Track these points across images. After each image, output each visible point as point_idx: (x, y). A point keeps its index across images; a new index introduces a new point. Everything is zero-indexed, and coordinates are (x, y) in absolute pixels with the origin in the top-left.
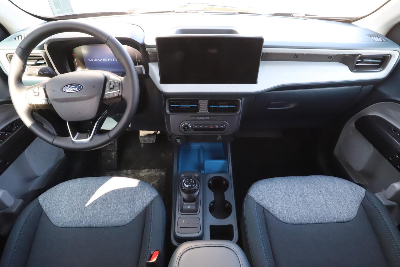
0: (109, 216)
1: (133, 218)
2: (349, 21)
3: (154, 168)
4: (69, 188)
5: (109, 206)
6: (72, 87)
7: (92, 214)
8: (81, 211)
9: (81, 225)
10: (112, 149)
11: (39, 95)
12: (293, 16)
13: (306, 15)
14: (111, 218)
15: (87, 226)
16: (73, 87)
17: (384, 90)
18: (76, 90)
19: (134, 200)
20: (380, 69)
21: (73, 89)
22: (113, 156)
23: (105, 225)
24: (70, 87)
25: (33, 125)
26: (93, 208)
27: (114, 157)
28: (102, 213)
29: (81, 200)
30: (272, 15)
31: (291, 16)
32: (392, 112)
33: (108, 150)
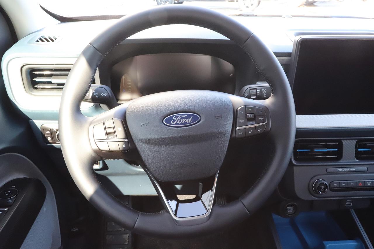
6: (182, 118)
11: (114, 133)
16: (184, 118)
18: (190, 122)
21: (184, 120)
22: (125, 242)
24: (177, 117)
25: (96, 192)
33: (118, 231)
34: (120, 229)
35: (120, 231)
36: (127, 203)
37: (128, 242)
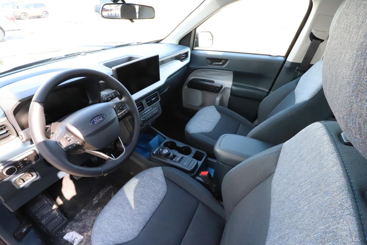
0: (155, 198)
1: (166, 186)
2: (158, 42)
3: (99, 191)
4: (109, 216)
5: (149, 194)
7: (146, 208)
8: (138, 214)
9: (148, 219)
10: (50, 210)
12: (131, 45)
13: (137, 43)
14: (158, 197)
15: (151, 215)
17: (192, 66)
19: (156, 179)
20: (187, 58)
22: (56, 214)
23: (159, 203)
24: (96, 120)
26: (142, 205)
27: (58, 214)
28: (150, 201)
29: (129, 210)
30: (115, 48)
31: (130, 45)
32: (198, 74)
33: (47, 214)
34: (48, 211)
35: (49, 212)
36: (41, 196)
37: (58, 213)
